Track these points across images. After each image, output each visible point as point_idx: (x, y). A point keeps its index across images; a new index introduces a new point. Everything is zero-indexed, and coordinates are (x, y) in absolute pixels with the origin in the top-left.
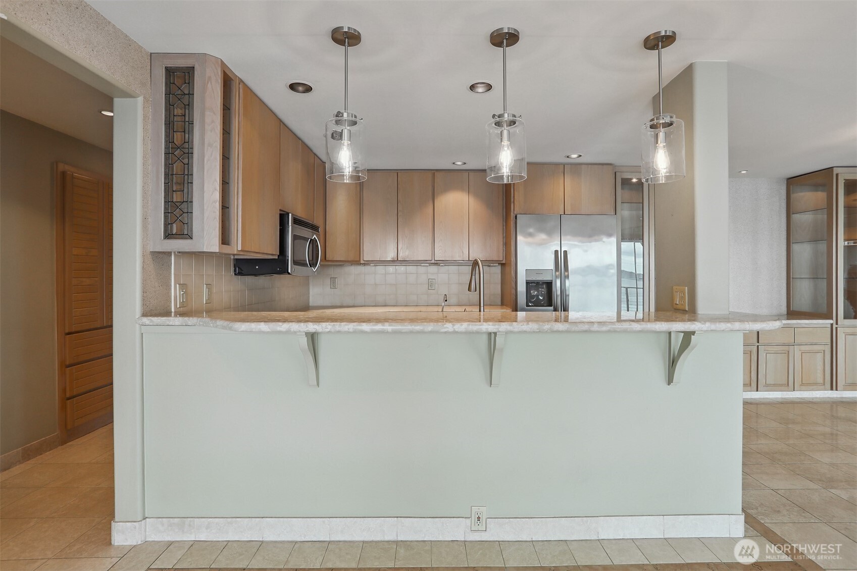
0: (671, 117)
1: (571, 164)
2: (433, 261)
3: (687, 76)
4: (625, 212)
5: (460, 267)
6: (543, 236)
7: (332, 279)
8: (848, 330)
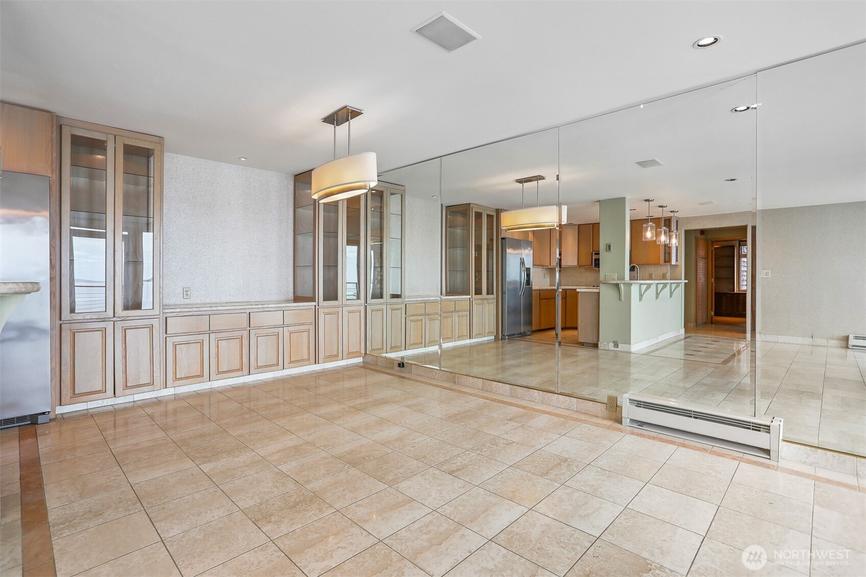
8: (326, 310)
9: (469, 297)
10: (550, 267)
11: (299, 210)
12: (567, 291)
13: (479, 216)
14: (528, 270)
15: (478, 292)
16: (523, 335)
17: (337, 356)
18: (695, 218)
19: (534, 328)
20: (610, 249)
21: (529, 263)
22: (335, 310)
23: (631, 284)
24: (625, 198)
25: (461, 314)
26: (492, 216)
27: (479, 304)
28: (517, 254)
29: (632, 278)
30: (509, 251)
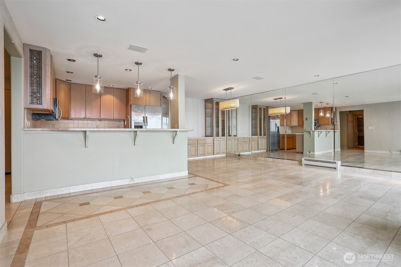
0: (173, 87)
1: (148, 90)
2: (100, 119)
3: (177, 76)
4: (164, 106)
5: (109, 121)
6: (139, 112)
7: (53, 125)
8: (217, 140)
9: (257, 136)
10: (291, 126)
11: (207, 110)
12: (294, 135)
13: (260, 109)
14: (278, 127)
15: (261, 135)
16: (276, 150)
17: (219, 153)
18: (344, 107)
19: (281, 148)
20: (307, 119)
21: (278, 125)
22: (219, 139)
23: (314, 131)
24: (312, 102)
25: (255, 142)
26: (265, 109)
27: (261, 139)
28: (274, 122)
29: (315, 129)
30: (271, 120)
